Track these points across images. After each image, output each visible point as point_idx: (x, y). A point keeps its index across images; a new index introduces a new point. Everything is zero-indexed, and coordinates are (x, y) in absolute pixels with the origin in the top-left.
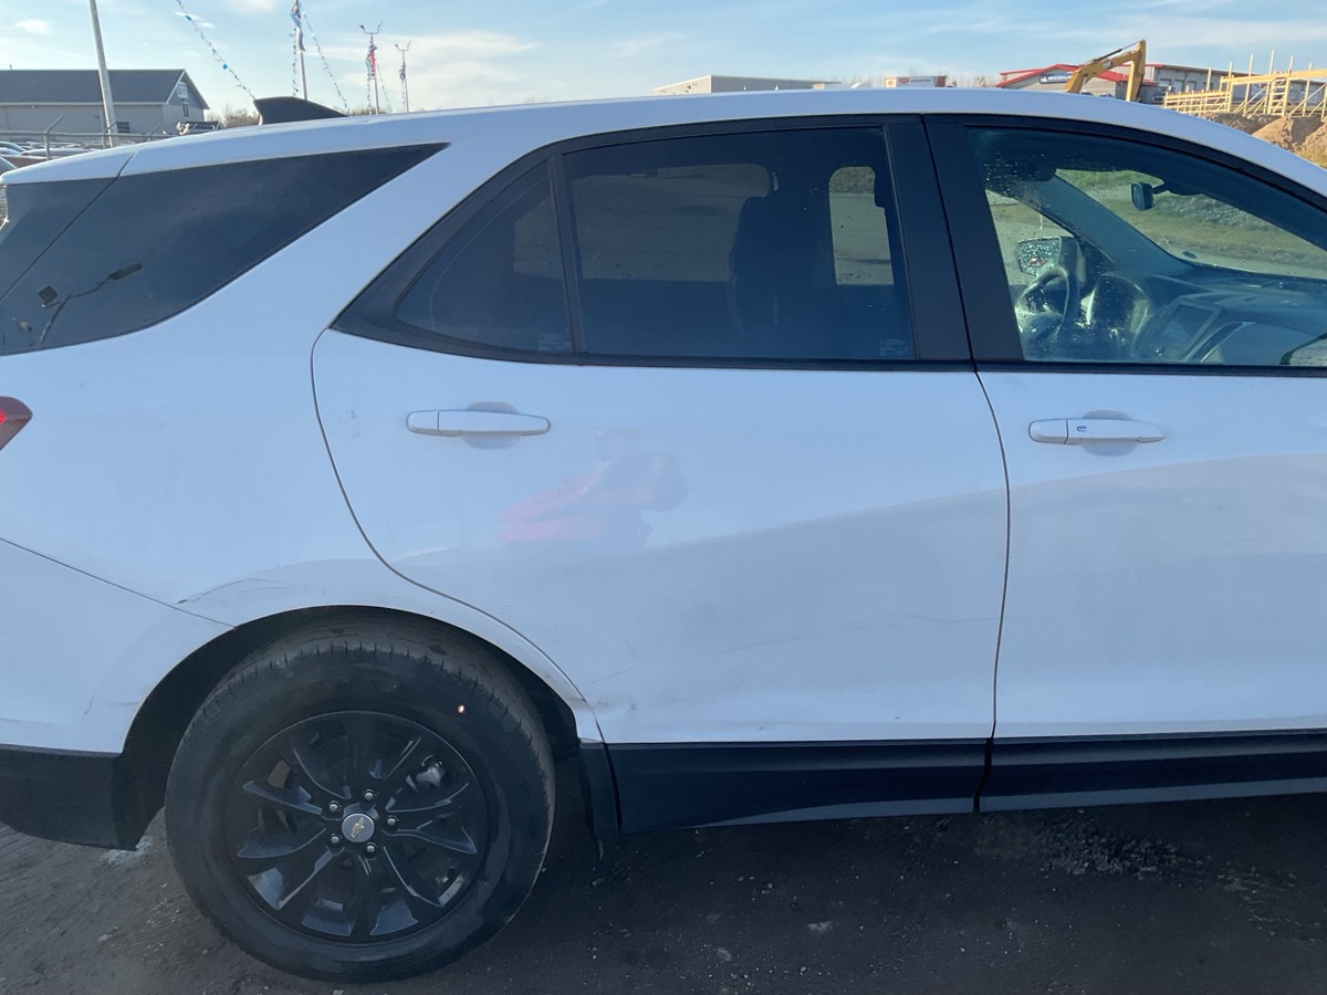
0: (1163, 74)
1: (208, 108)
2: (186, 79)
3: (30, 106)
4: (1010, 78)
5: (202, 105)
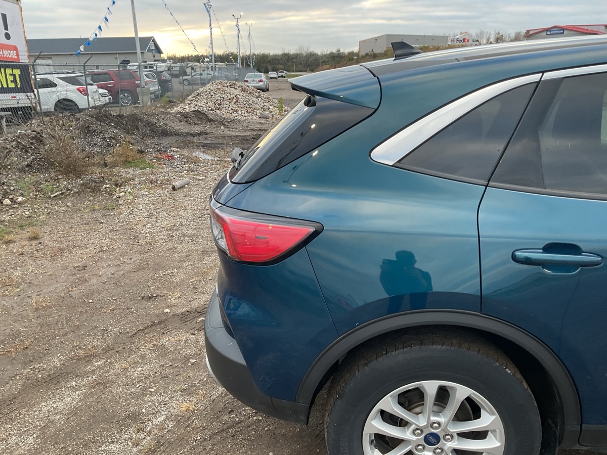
1: (162, 53)
2: (154, 41)
4: (531, 33)
5: (160, 52)
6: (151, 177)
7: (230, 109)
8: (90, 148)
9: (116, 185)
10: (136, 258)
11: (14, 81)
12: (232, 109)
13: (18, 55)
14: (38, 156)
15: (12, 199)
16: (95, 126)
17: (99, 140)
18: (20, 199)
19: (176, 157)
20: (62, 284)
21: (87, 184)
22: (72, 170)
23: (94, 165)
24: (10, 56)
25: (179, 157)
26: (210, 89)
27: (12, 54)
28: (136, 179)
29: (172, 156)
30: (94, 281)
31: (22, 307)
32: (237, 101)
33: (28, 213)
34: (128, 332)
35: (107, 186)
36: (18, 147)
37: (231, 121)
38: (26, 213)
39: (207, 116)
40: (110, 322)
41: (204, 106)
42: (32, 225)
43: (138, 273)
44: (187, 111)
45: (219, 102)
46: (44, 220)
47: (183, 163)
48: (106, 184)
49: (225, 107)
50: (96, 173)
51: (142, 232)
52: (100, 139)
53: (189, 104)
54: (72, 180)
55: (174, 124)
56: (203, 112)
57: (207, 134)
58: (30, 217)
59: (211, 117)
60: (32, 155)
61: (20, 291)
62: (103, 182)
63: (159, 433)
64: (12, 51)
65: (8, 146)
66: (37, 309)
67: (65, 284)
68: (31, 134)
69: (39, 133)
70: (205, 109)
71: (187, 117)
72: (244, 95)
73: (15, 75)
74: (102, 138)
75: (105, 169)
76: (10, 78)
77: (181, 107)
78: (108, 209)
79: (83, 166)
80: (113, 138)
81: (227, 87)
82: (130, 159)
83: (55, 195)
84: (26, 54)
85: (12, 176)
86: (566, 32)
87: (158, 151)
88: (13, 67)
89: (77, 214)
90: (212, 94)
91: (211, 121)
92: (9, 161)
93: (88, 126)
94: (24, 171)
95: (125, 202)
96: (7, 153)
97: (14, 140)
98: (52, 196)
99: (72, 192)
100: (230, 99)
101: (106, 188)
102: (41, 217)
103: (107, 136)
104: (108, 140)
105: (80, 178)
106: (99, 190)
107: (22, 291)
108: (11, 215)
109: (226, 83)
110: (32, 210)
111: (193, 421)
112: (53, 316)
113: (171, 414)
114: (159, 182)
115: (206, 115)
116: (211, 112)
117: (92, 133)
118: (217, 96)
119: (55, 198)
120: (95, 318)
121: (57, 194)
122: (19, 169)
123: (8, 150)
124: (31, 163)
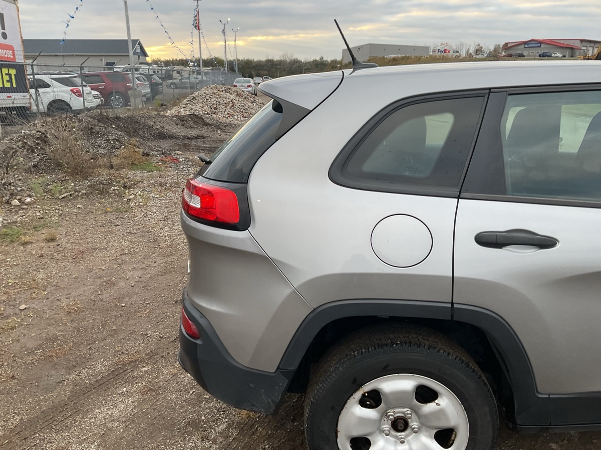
0: (584, 44)
1: (148, 56)
2: (140, 44)
3: (74, 55)
4: (509, 45)
5: (145, 55)
6: (160, 179)
7: (226, 113)
8: (94, 149)
9: (125, 187)
10: (160, 260)
11: (10, 81)
12: (228, 114)
13: (14, 55)
14: (44, 157)
15: (20, 199)
16: (98, 128)
17: (103, 142)
18: (28, 200)
19: (181, 160)
20: (89, 287)
21: (95, 185)
22: (79, 171)
23: (100, 166)
24: (6, 56)
25: (184, 160)
26: (205, 93)
27: (8, 54)
28: (145, 182)
29: (177, 159)
30: (122, 284)
31: (53, 310)
32: (233, 106)
33: (39, 214)
34: (169, 337)
35: (116, 188)
36: (24, 147)
37: (227, 126)
38: (38, 214)
39: (203, 120)
40: (148, 326)
41: (200, 110)
42: (44, 226)
43: (165, 276)
44: (183, 114)
45: (215, 106)
46: (57, 221)
47: (189, 166)
48: (114, 187)
49: (221, 112)
50: (103, 175)
51: (161, 235)
52: (104, 140)
53: (184, 108)
54: (79, 181)
55: (171, 127)
56: (199, 116)
57: (204, 138)
58: (42, 218)
59: (207, 121)
60: (38, 155)
61: (48, 294)
62: (111, 184)
63: (225, 441)
64: (8, 51)
65: (15, 146)
66: (69, 313)
67: (93, 287)
68: (36, 134)
69: (44, 134)
70: (201, 113)
71: (183, 121)
72: (240, 100)
73: (11, 75)
74: (106, 140)
75: (112, 171)
76: (6, 78)
77: (176, 111)
78: (121, 211)
79: (89, 167)
80: (117, 140)
81: (222, 91)
82: (136, 162)
83: (63, 196)
84: (22, 53)
85: (18, 176)
86: (543, 46)
87: (163, 154)
88: (9, 66)
89: (89, 215)
90: (208, 98)
91: (207, 124)
92: (16, 161)
93: (92, 128)
94: (31, 171)
95: (137, 204)
96: (13, 153)
97: (20, 140)
98: (60, 197)
99: (80, 194)
100: (225, 104)
101: (114, 190)
102: (53, 219)
103: (110, 138)
104: (112, 142)
105: (87, 180)
106: (108, 192)
107: (50, 294)
108: (23, 216)
109: (222, 88)
110: (43, 211)
111: (257, 429)
112: (87, 320)
113: (233, 421)
114: (168, 185)
115: (202, 118)
116: (207, 116)
117: (96, 134)
118: (213, 100)
119: (63, 199)
120: (131, 322)
121: (65, 195)
122: (25, 170)
123: (14, 150)
124: (38, 164)
